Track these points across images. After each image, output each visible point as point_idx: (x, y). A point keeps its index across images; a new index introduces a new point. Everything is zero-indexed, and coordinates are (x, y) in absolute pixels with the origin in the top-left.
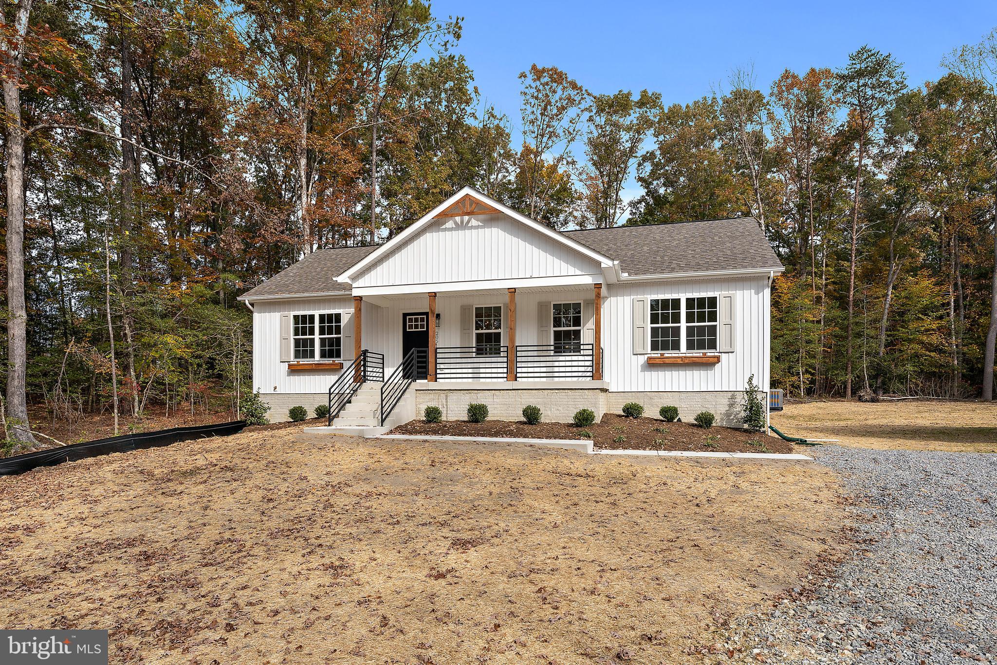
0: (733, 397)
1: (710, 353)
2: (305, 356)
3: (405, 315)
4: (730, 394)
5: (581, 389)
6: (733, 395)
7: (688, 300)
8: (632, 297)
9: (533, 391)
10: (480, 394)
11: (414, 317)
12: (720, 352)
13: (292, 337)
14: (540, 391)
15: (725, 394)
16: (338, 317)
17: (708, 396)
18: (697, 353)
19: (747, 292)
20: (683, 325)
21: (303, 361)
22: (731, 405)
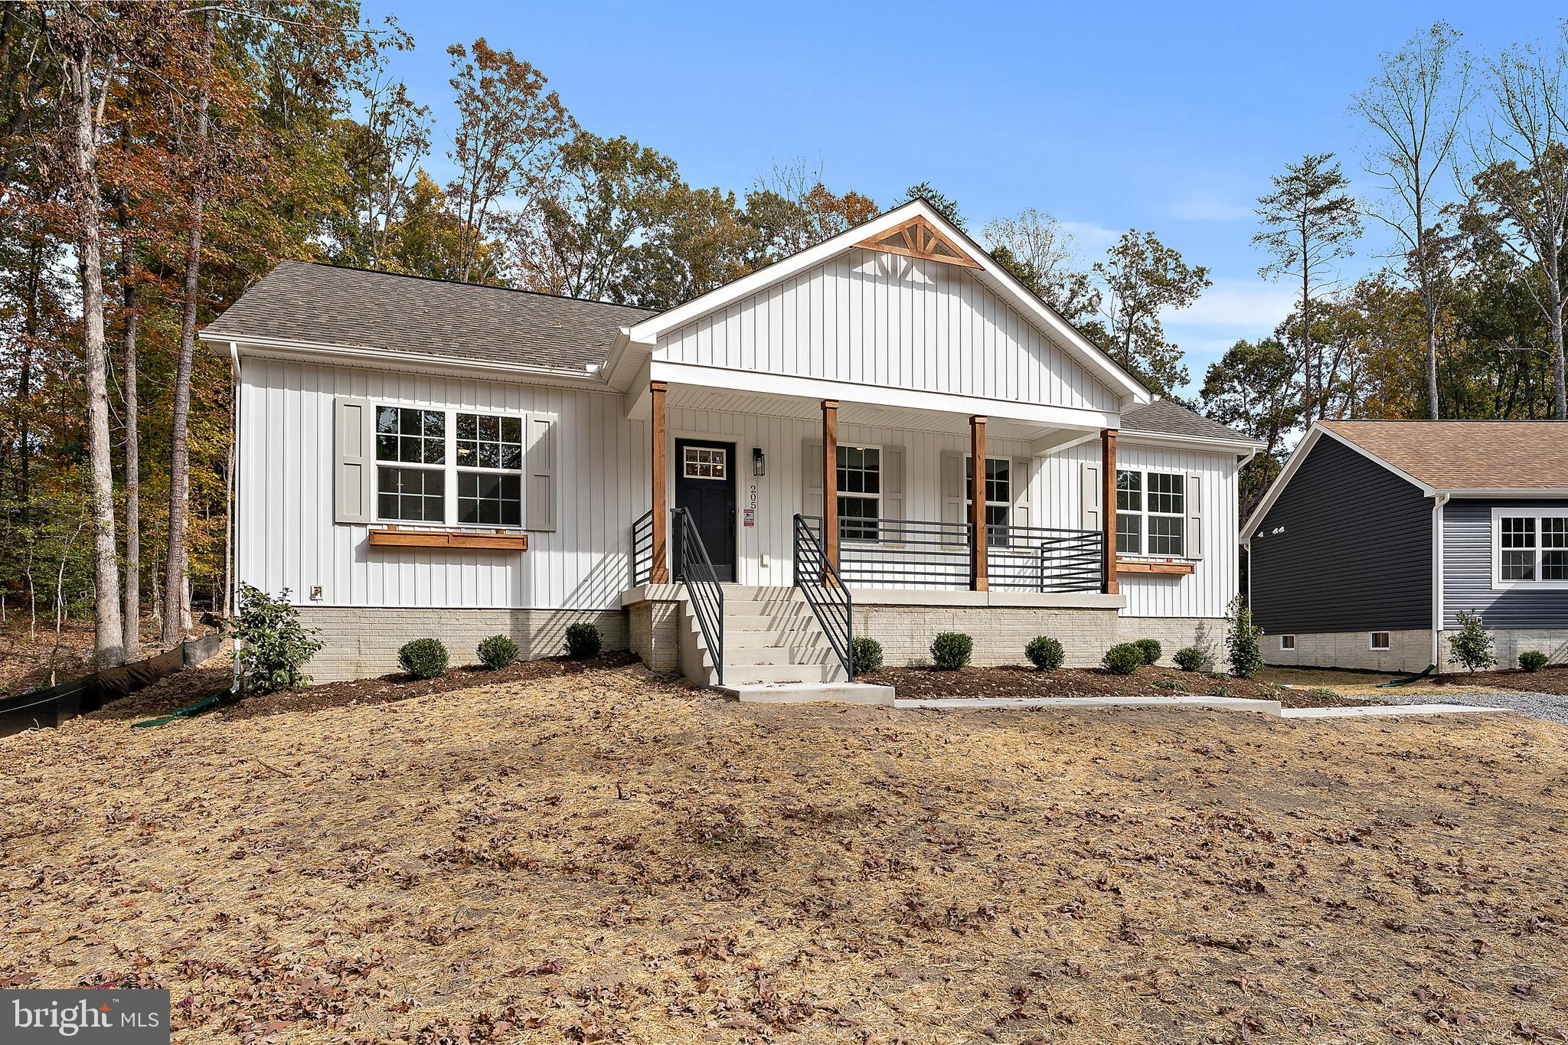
0: (1200, 627)
1: (1176, 559)
2: (411, 511)
3: (680, 443)
4: (1197, 622)
5: (1093, 609)
6: (1201, 624)
7: (1150, 475)
8: (1080, 461)
9: (1020, 611)
10: (931, 616)
11: (699, 449)
12: (1187, 559)
13: (373, 464)
14: (1032, 611)
15: (1192, 622)
16: (512, 428)
17: (1173, 624)
18: (1160, 558)
19: (1215, 473)
20: (1145, 513)
21: (404, 525)
22: (1199, 639)
